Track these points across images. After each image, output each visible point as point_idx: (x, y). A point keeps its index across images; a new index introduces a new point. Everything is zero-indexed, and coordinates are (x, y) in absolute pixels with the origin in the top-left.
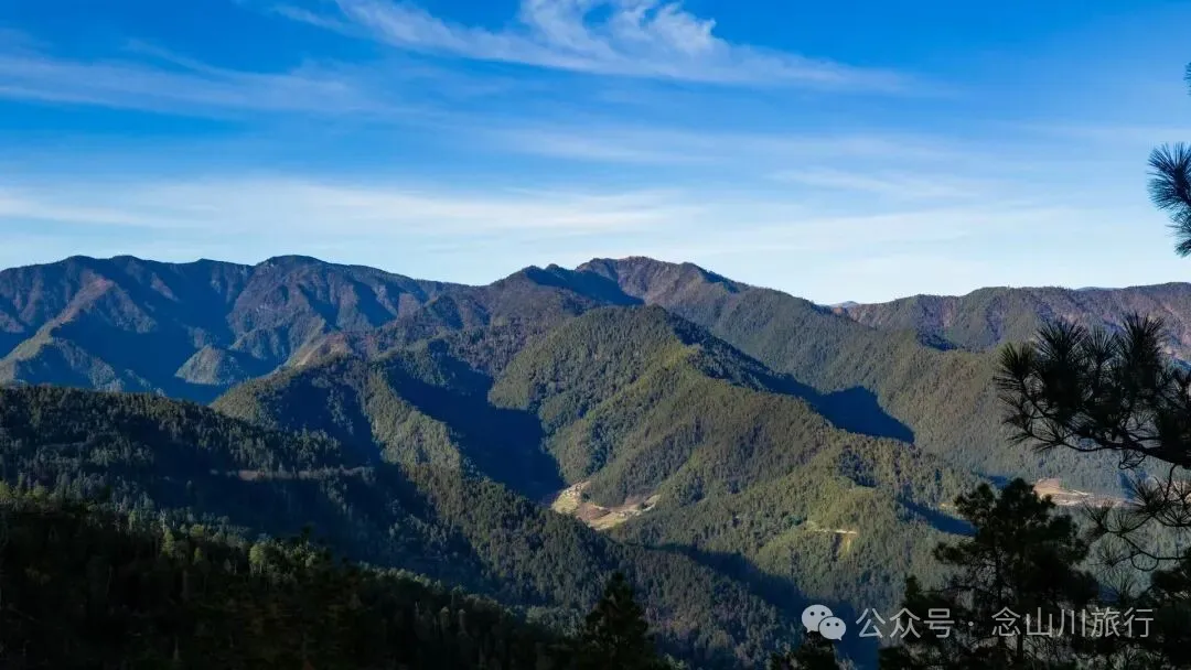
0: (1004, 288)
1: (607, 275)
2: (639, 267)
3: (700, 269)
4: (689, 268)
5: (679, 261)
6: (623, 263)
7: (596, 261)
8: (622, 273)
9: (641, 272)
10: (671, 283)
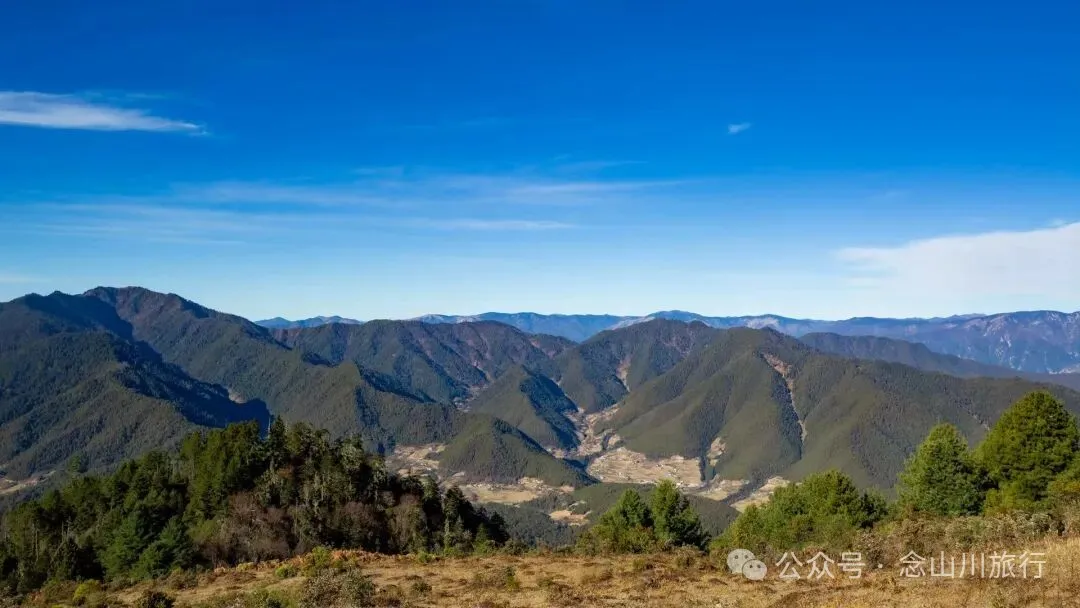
0: (386, 321)
1: (108, 300)
2: (135, 295)
3: (180, 298)
4: (173, 297)
5: (166, 292)
6: (123, 291)
7: (100, 289)
8: (120, 300)
9: (136, 298)
10: (157, 308)
